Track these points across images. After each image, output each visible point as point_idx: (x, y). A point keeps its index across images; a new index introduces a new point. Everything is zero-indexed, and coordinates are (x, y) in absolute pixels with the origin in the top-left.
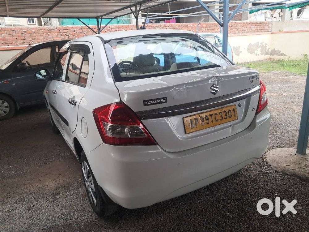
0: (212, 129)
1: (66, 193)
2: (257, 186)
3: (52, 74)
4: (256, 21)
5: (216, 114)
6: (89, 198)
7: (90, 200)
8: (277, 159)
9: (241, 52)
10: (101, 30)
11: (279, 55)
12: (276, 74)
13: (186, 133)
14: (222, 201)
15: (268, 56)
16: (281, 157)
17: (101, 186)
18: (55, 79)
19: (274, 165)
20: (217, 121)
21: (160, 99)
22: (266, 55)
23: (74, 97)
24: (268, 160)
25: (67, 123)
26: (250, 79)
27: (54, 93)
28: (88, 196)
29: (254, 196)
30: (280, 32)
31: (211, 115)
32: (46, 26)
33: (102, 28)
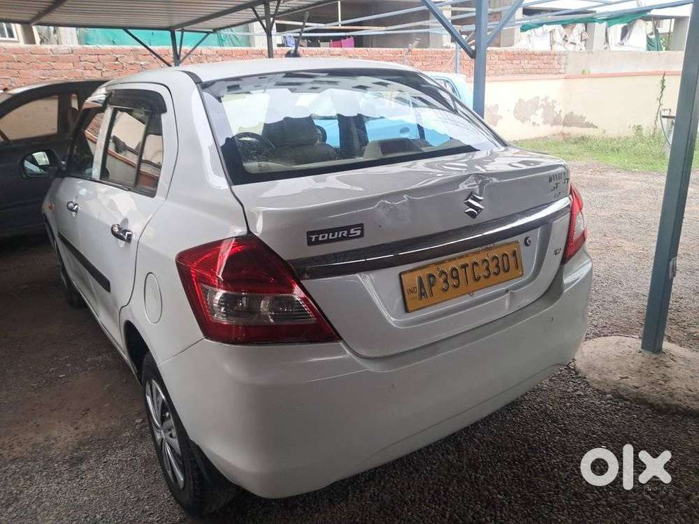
0: (466, 300)
1: (105, 456)
2: (561, 429)
3: (63, 162)
4: (531, 48)
5: (475, 263)
6: (163, 468)
7: (165, 474)
8: (599, 364)
9: (501, 117)
10: (181, 58)
11: (582, 126)
12: (579, 168)
13: (407, 311)
14: (482, 467)
15: (559, 129)
16: (607, 359)
17: (197, 443)
18: (73, 175)
19: (592, 376)
20: (477, 279)
21: (348, 228)
22: (555, 124)
23: (125, 221)
24: (580, 365)
25: (106, 285)
26: (550, 181)
27: (71, 210)
28: (162, 463)
29: (554, 451)
30: (584, 75)
31: (464, 266)
32: (45, 46)
33: (182, 53)
